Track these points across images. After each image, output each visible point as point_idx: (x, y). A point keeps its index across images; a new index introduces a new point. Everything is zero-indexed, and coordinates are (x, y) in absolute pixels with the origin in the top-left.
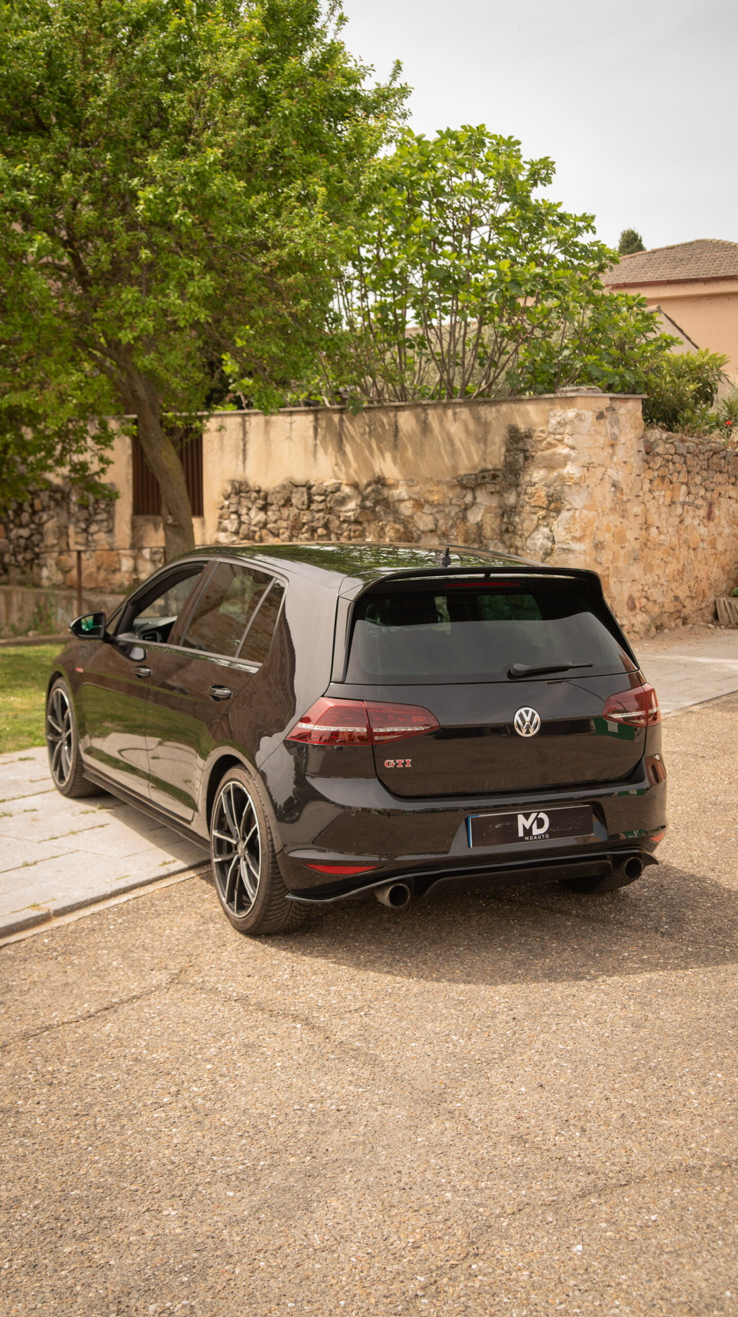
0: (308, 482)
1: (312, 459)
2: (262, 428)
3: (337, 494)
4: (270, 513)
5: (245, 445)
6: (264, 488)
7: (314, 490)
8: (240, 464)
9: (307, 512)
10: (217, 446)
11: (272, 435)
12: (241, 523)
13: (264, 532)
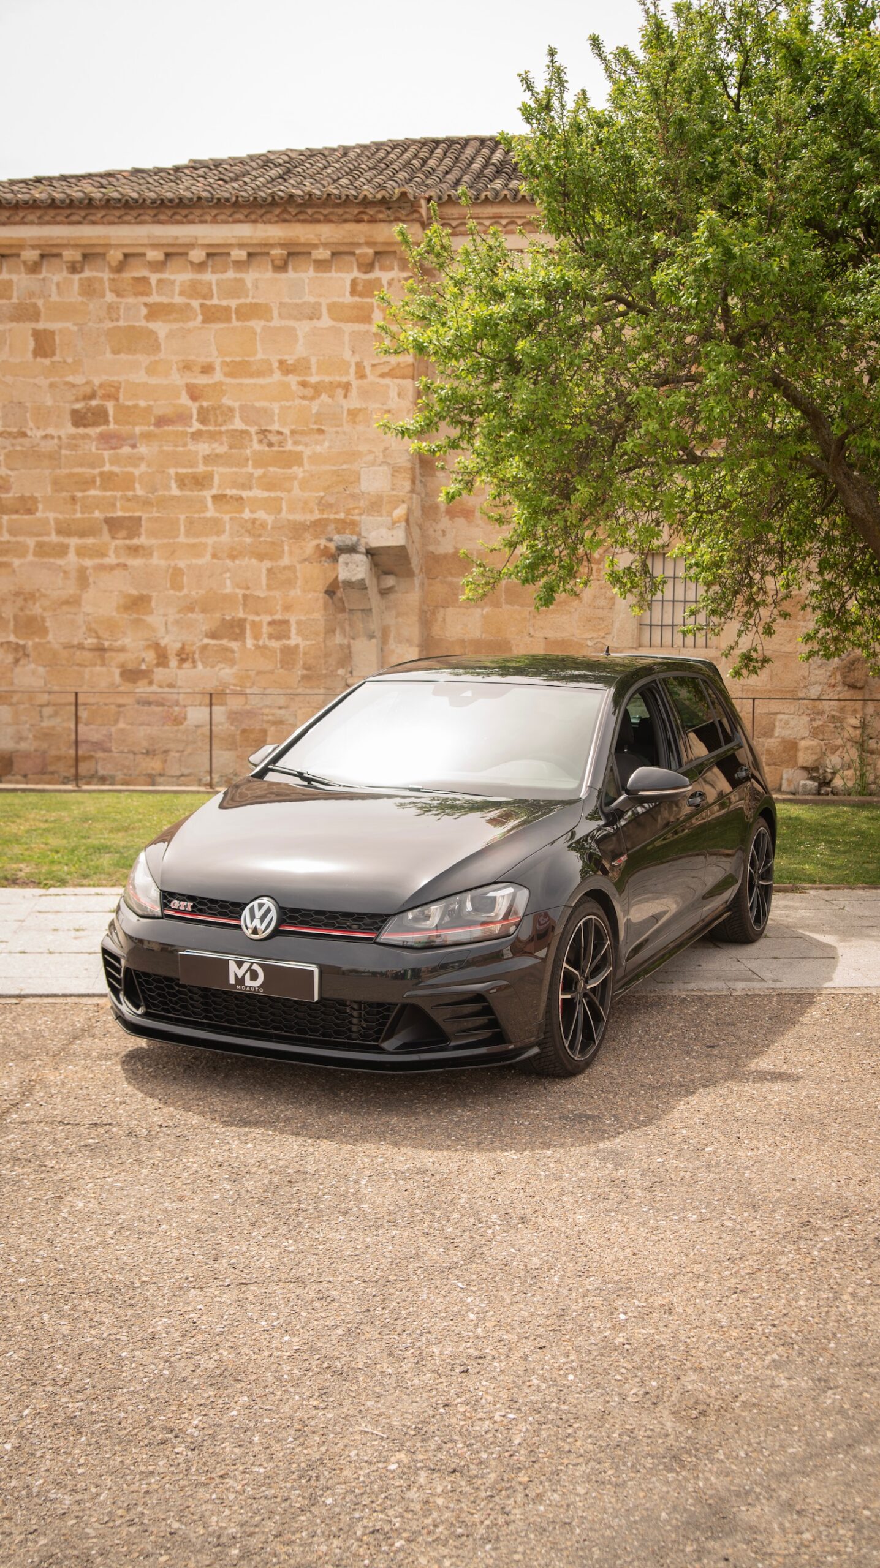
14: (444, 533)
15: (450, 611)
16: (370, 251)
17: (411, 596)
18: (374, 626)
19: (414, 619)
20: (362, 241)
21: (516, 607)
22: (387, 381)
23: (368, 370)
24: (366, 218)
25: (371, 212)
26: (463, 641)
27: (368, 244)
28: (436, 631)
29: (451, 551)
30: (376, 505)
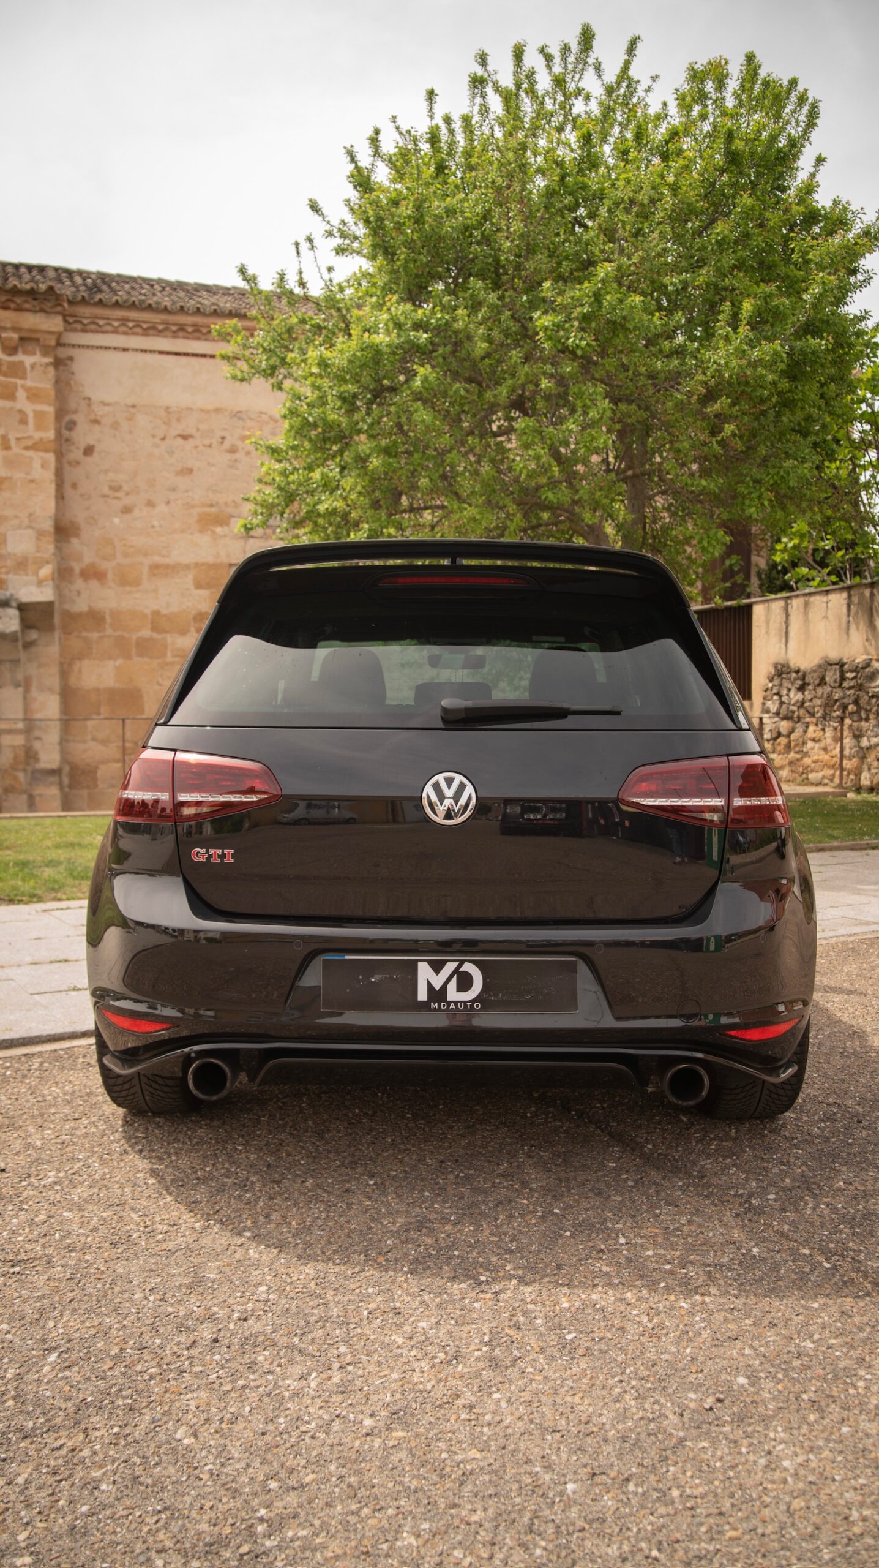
0: (841, 660)
1: (845, 637)
2: (802, 610)
3: (867, 670)
4: (806, 693)
5: (787, 628)
6: (802, 668)
7: (846, 666)
8: (783, 646)
9: (839, 690)
10: (763, 631)
11: (810, 616)
12: (782, 703)
13: (802, 712)
14: (79, 593)
15: (86, 663)
16: (15, 336)
17: (51, 649)
18: (20, 676)
19: (54, 670)
20: (9, 325)
21: (146, 659)
22: (31, 453)
23: (13, 443)
24: (12, 306)
25: (18, 300)
26: (98, 690)
27: (15, 329)
28: (73, 681)
29: (85, 609)
30: (22, 565)
